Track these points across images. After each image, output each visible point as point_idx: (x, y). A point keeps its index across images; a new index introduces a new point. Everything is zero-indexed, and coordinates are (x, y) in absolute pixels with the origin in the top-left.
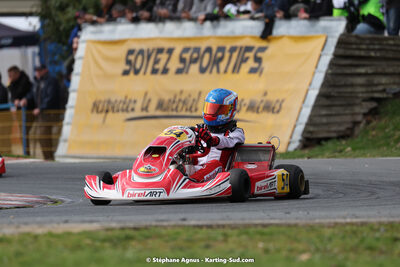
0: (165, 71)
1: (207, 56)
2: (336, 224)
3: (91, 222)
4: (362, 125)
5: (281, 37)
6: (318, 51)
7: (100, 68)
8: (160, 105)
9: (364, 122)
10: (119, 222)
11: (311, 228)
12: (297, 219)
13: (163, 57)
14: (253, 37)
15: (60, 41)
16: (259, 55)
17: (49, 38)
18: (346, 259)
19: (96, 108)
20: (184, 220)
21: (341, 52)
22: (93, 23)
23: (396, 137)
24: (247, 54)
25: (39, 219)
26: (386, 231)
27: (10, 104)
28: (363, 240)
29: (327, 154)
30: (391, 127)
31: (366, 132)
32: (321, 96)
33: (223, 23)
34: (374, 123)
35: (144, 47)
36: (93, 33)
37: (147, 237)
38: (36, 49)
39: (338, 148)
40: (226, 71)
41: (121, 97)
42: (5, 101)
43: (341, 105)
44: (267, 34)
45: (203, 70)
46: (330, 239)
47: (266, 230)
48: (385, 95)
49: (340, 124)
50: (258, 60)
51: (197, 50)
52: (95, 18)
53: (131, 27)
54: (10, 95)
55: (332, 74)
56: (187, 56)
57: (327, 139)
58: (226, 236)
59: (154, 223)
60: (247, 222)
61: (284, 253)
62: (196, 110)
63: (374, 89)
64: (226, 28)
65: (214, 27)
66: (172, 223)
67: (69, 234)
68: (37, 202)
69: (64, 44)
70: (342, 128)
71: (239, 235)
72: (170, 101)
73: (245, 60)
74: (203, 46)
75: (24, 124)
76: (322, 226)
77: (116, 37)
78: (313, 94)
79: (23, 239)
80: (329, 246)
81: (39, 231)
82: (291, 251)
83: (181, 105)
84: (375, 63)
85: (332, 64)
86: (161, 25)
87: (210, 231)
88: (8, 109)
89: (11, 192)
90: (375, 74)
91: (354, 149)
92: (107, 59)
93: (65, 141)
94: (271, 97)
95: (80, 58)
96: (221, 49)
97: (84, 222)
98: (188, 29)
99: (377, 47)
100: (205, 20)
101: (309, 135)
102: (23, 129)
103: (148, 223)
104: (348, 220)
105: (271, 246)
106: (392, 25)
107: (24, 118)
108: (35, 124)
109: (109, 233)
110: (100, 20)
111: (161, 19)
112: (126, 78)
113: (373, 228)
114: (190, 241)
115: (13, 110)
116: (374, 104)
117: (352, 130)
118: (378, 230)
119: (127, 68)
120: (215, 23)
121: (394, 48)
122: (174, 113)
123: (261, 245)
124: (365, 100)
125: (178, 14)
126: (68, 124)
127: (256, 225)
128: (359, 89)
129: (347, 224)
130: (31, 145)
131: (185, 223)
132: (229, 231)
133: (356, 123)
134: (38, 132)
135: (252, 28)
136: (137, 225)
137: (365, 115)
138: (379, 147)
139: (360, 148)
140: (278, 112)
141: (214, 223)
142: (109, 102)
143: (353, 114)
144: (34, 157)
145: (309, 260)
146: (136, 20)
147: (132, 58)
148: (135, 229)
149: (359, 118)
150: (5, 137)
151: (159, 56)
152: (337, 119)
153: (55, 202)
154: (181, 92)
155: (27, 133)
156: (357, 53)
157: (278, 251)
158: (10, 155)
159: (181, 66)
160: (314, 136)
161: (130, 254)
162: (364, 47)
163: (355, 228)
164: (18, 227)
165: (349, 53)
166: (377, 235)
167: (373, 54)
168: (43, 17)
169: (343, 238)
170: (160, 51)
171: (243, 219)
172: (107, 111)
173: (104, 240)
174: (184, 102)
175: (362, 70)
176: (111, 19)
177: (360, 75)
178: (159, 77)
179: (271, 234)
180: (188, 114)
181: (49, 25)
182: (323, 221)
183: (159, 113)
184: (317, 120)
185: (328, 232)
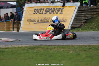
0: (42, 13)
1: (51, 10)
2: (78, 45)
3: (27, 44)
4: (83, 25)
5: (66, 6)
6: (74, 9)
7: (29, 13)
8: (41, 20)
9: (84, 24)
10: (32, 44)
11: (73, 46)
12: (70, 44)
13: (42, 10)
14: (61, 6)
15: (20, 7)
16: (62, 10)
17: (18, 6)
18: (80, 53)
19: (28, 21)
20: (46, 44)
21: (79, 10)
22: (27, 3)
23: (90, 27)
24: (59, 10)
25: (16, 44)
26: (88, 47)
27: (10, 20)
28: (83, 49)
29: (76, 31)
30: (89, 25)
31: (84, 26)
32: (74, 19)
33: (54, 3)
34: (86, 24)
35: (38, 8)
36: (27, 5)
37: (39, 48)
38: (16, 9)
39: (78, 30)
40: (55, 13)
41: (33, 19)
42: (9, 19)
43: (79, 21)
44: (64, 6)
45: (50, 13)
46: (76, 48)
47: (63, 46)
48: (88, 19)
49: (78, 25)
50: (62, 11)
51: (49, 9)
52: (28, 2)
53: (35, 4)
54: (10, 18)
55: (77, 14)
56: (47, 10)
57: (76, 28)
58: (55, 48)
59: (40, 45)
60: (59, 45)
61: (67, 51)
62: (49, 21)
63: (86, 17)
64: (55, 4)
65: (53, 4)
66: (44, 45)
67: (22, 47)
68: (16, 40)
69: (21, 8)
70: (79, 25)
71: (57, 47)
72: (43, 19)
73: (59, 11)
74: (50, 8)
75: (13, 24)
76: (75, 46)
77: (32, 6)
78: (73, 18)
79: (13, 48)
80: (76, 50)
81: (16, 46)
82: (68, 51)
83: (45, 20)
84: (86, 12)
85: (77, 12)
86: (41, 4)
87: (51, 46)
88: (9, 21)
89: (10, 38)
90: (86, 14)
91: (81, 30)
92: (30, 11)
93: (21, 28)
94: (64, 19)
95: (25, 10)
96: (54, 9)
97: (25, 44)
98: (47, 5)
99: (86, 9)
100: (51, 3)
101: (72, 27)
102: (13, 25)
103: (39, 45)
104: (80, 44)
105: (64, 50)
106: (89, 4)
107: (13, 23)
108: (15, 24)
109: (31, 47)
110: (29, 3)
111: (42, 3)
112: (34, 14)
113: (85, 46)
114: (47, 49)
115: (11, 21)
116: (86, 21)
117: (81, 26)
118: (86, 47)
119: (34, 12)
120: (53, 3)
121: (90, 9)
122: (44, 22)
123: (62, 50)
124: (84, 20)
125: (45, 1)
126: (22, 24)
127: (61, 45)
128: (83, 17)
129: (80, 45)
130: (14, 28)
131: (46, 45)
132: (55, 47)
133: (82, 24)
134: (16, 26)
135: (60, 4)
136: (36, 45)
137: (84, 23)
138: (87, 29)
139: (83, 30)
140: (66, 22)
141: (52, 45)
142: (31, 20)
143: (81, 23)
144: (15, 31)
145: (72, 53)
146: (36, 3)
147: (35, 10)
148: (36, 46)
149: (83, 23)
150: (9, 27)
151: (41, 10)
152: (78, 24)
153: (19, 40)
154: (46, 18)
155: (14, 26)
156: (82, 10)
157: (66, 51)
158: (10, 30)
159: (46, 12)
160: (73, 27)
161: (35, 51)
162: (84, 8)
163: (82, 46)
164: (11, 45)
165: (80, 10)
166: (86, 48)
167: (85, 10)
168: (17, 2)
169: (79, 48)
170: (41, 9)
171: (58, 44)
172: (30, 22)
173: (29, 48)
174: (46, 20)
175: (83, 13)
176: (31, 2)
177: (83, 14)
178: (41, 14)
179: (64, 47)
180: (47, 22)
181: (18, 4)
182: (75, 45)
183: (41, 22)
184: (74, 24)
185: (76, 47)
